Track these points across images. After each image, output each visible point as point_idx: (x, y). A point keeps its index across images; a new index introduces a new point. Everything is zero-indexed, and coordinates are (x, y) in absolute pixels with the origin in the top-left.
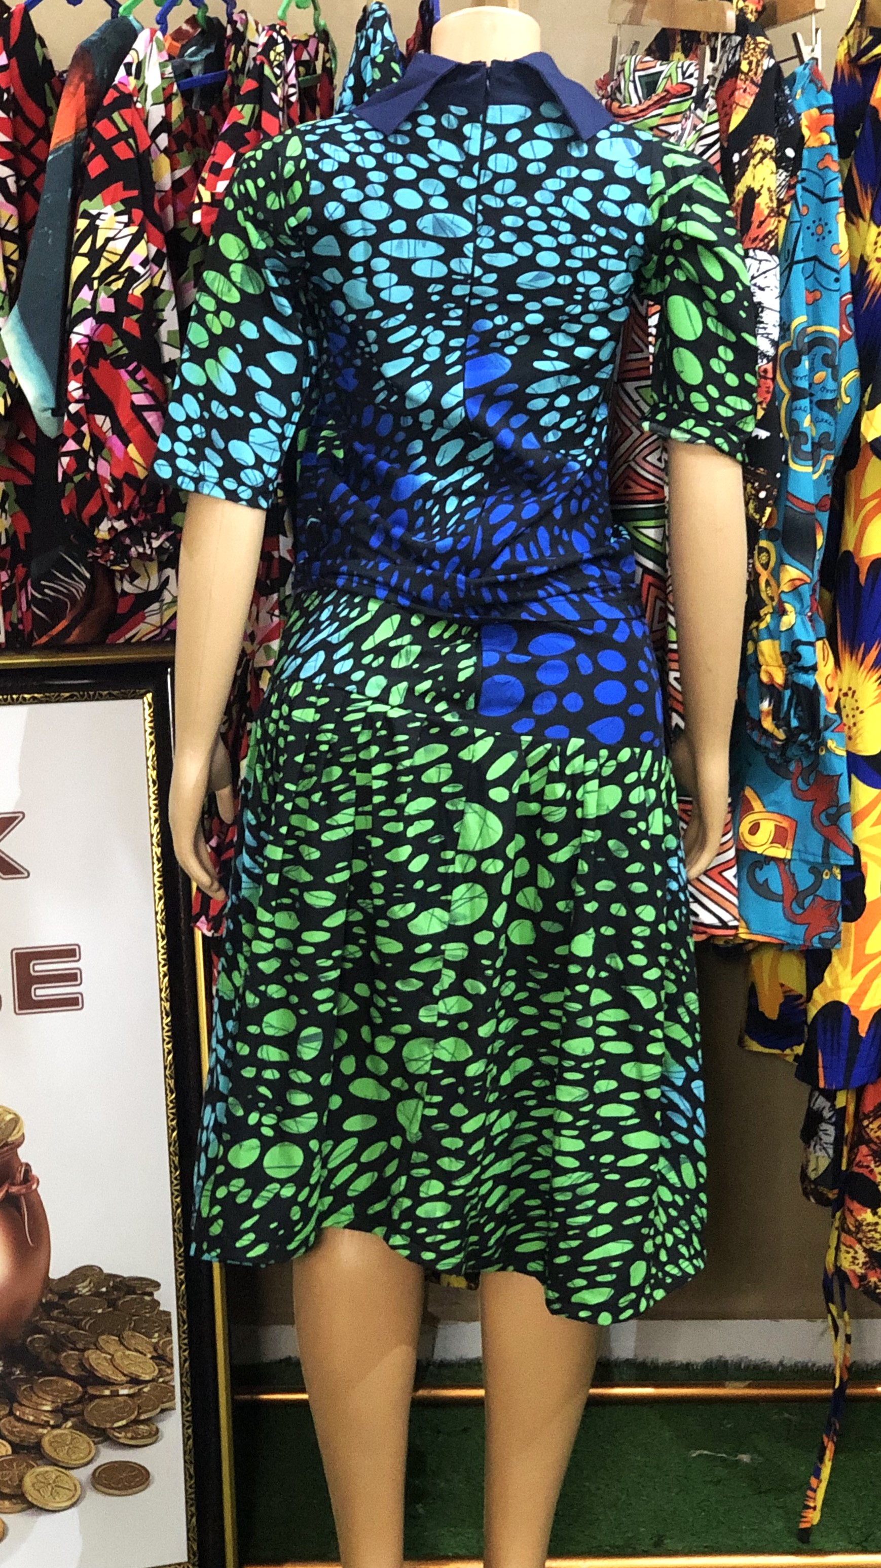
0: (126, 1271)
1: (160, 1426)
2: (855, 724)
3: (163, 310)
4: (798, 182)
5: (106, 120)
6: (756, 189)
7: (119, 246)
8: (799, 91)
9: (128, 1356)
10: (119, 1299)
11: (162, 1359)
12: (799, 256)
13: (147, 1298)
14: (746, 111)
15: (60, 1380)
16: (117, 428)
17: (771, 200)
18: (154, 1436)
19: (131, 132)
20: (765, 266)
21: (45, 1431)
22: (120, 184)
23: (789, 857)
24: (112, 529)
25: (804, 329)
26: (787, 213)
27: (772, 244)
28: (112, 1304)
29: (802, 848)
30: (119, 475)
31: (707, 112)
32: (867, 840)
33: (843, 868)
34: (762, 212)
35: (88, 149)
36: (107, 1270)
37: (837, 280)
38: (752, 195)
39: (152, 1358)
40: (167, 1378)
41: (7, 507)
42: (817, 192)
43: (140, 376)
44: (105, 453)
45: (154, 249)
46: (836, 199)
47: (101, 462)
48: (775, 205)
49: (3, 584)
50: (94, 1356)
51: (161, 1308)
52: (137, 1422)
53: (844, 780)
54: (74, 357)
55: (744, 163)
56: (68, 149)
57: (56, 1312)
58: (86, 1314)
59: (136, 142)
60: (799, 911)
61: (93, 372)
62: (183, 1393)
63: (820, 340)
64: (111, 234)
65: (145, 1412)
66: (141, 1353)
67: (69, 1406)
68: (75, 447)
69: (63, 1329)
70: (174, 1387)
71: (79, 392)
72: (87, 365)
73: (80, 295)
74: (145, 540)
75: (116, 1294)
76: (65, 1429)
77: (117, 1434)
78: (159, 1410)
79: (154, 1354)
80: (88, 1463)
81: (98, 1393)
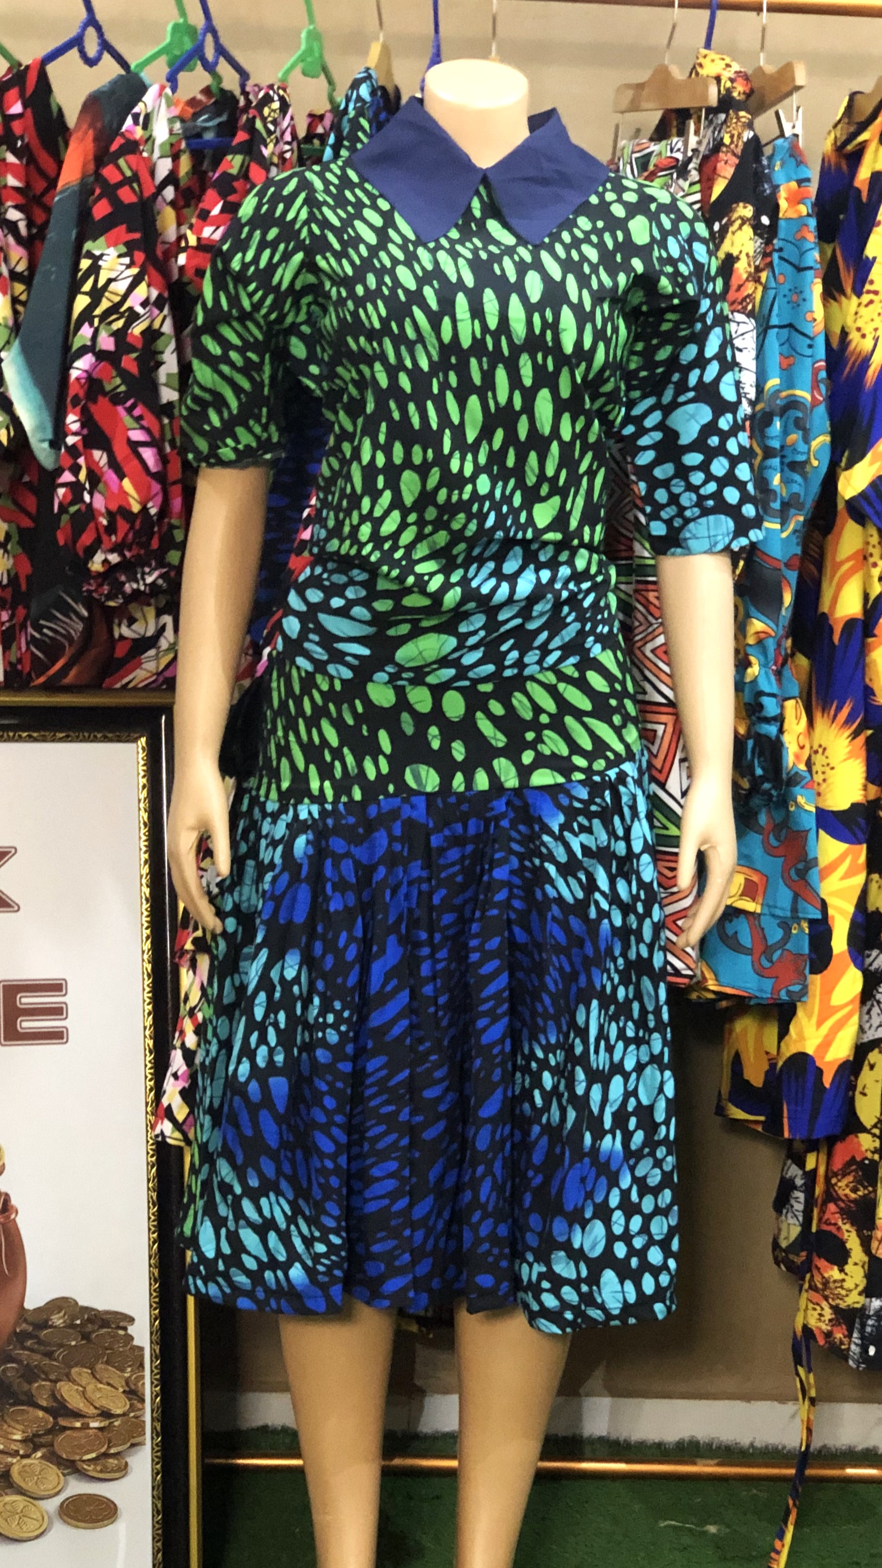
0: (101, 1305)
1: (129, 1460)
2: (824, 780)
3: (162, 353)
4: (775, 250)
5: (111, 167)
6: (735, 254)
7: (121, 287)
8: (778, 163)
9: (100, 1390)
10: (94, 1331)
11: (133, 1394)
12: (774, 321)
13: (121, 1332)
14: (726, 182)
15: (31, 1409)
16: (113, 463)
17: (749, 265)
18: (123, 1469)
19: (136, 177)
20: (743, 328)
21: (15, 1461)
22: (124, 227)
23: (759, 911)
24: (105, 561)
25: (778, 391)
26: (763, 280)
27: (750, 307)
28: (86, 1336)
29: (771, 903)
30: (114, 507)
31: (688, 183)
32: (833, 894)
33: (812, 922)
34: (740, 277)
35: (93, 193)
36: (82, 1302)
37: (810, 346)
38: (730, 261)
39: (124, 1392)
40: (138, 1413)
41: (9, 547)
42: (792, 260)
43: (137, 412)
44: (101, 486)
45: (155, 293)
46: (811, 268)
47: (97, 496)
48: (752, 270)
49: (3, 623)
50: (66, 1387)
51: (136, 1342)
52: (106, 1455)
53: (812, 834)
54: (72, 392)
55: (724, 230)
56: (75, 192)
57: (29, 1343)
58: (61, 1345)
59: (140, 185)
60: (767, 964)
61: (93, 408)
62: (153, 1428)
63: (793, 404)
64: (113, 275)
65: (115, 1446)
66: (112, 1386)
67: (39, 1436)
68: (73, 479)
69: (36, 1359)
70: (144, 1422)
71: (77, 425)
72: (85, 400)
73: (80, 332)
74: (139, 576)
75: (90, 1327)
76: (34, 1459)
77: (86, 1467)
78: (129, 1444)
79: (126, 1389)
80: (55, 1495)
81: (69, 1425)
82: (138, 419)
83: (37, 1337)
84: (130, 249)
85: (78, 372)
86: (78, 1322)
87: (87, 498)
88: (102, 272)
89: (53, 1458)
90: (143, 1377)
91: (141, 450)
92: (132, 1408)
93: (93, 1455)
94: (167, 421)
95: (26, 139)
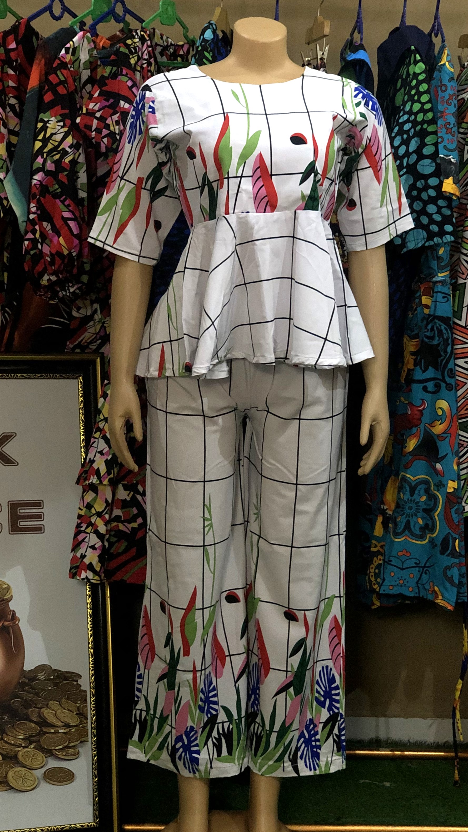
0: (64, 669)
1: (80, 749)
3: (79, 172)
5: (54, 75)
7: (58, 137)
9: (64, 712)
10: (60, 682)
11: (82, 715)
13: (75, 683)
15: (29, 723)
16: (54, 228)
18: (77, 755)
19: (66, 81)
21: (20, 749)
22: (59, 107)
24: (49, 280)
28: (56, 685)
30: (54, 252)
35: (44, 89)
36: (54, 667)
39: (76, 714)
40: (85, 725)
43: (67, 203)
44: (48, 241)
45: (76, 141)
47: (45, 245)
50: (46, 711)
51: (82, 688)
52: (67, 747)
54: (33, 191)
56: (36, 90)
57: (27, 688)
58: (43, 689)
61: (43, 200)
62: (92, 733)
64: (54, 131)
65: (72, 742)
66: (71, 711)
67: (33, 737)
68: (32, 236)
69: (30, 697)
70: (87, 729)
71: (35, 208)
72: (40, 196)
73: (37, 160)
74: (66, 288)
75: (58, 680)
76: (30, 748)
77: (57, 753)
78: (79, 742)
79: (78, 712)
80: (42, 767)
81: (48, 731)
82: (67, 206)
83: (31, 685)
84: (63, 118)
85: (36, 181)
86: (52, 677)
87: (40, 246)
88: (48, 129)
89: (40, 748)
90: (86, 706)
91: (69, 222)
92: (81, 722)
93: (61, 747)
94: (81, 208)
95: (19, 61)
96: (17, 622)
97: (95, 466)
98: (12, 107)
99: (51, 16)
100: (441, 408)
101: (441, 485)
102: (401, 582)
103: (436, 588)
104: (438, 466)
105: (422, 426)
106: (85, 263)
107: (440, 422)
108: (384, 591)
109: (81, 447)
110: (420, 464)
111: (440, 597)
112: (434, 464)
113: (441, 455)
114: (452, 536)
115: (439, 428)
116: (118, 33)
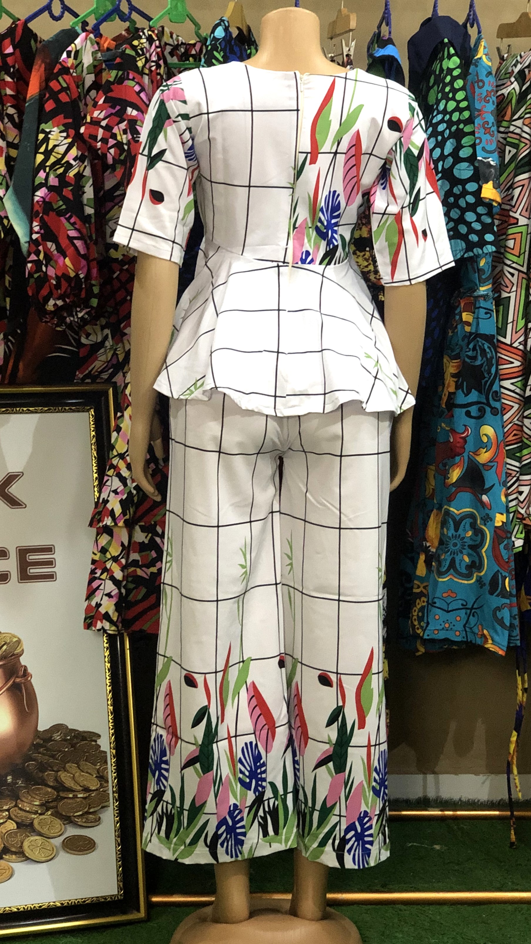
0: (82, 728)
1: (101, 816)
3: (85, 187)
5: (55, 81)
7: (62, 149)
9: (83, 776)
10: (78, 743)
11: (102, 778)
13: (93, 743)
15: (44, 787)
16: (59, 249)
18: (98, 821)
19: (67, 87)
21: (36, 816)
22: (62, 115)
24: (55, 305)
28: (73, 746)
30: (59, 274)
35: (45, 97)
36: (71, 727)
39: (96, 777)
40: (105, 789)
43: (72, 220)
44: (53, 262)
45: (80, 153)
47: (50, 268)
50: (63, 775)
51: (102, 749)
52: (88, 813)
54: (35, 209)
56: (35, 98)
57: (42, 749)
58: (60, 751)
59: (70, 92)
61: (47, 218)
62: (114, 797)
64: (56, 143)
65: (93, 808)
66: (90, 774)
67: (49, 802)
68: (36, 258)
69: (46, 759)
70: (109, 794)
71: (38, 228)
72: (43, 214)
73: (38, 175)
74: (74, 313)
75: (75, 741)
76: (47, 815)
77: (76, 819)
78: (100, 807)
79: (98, 775)
80: (60, 836)
81: (66, 796)
82: (73, 224)
83: (46, 746)
84: (66, 128)
85: (39, 198)
86: (69, 738)
87: (44, 269)
88: (51, 141)
89: (57, 814)
90: (106, 769)
91: (75, 242)
92: (101, 786)
93: (81, 813)
94: (87, 225)
95: (17, 66)
96: (29, 679)
97: (109, 506)
98: (10, 117)
99: (51, 17)
100: (485, 435)
101: (488, 519)
102: (447, 625)
103: (485, 632)
104: (485, 498)
105: (465, 455)
106: (94, 285)
107: (485, 450)
108: (428, 635)
109: (94, 486)
110: (465, 496)
111: (490, 641)
112: (480, 496)
113: (487, 486)
114: (501, 573)
115: (484, 457)
116: (124, 33)
